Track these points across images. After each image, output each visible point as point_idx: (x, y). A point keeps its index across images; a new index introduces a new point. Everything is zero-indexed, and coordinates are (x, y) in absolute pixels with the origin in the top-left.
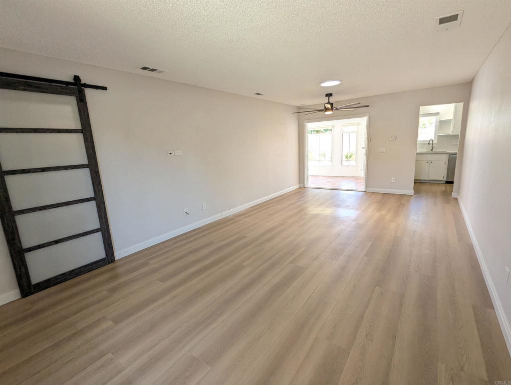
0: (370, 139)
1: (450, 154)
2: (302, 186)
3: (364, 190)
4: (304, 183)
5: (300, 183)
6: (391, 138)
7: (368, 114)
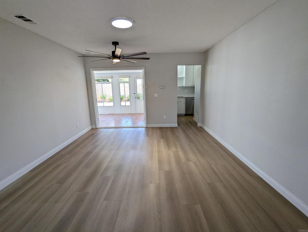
0: (147, 87)
1: (186, 98)
2: (94, 127)
3: (145, 126)
4: (95, 125)
5: (91, 125)
6: (161, 87)
7: (144, 67)
